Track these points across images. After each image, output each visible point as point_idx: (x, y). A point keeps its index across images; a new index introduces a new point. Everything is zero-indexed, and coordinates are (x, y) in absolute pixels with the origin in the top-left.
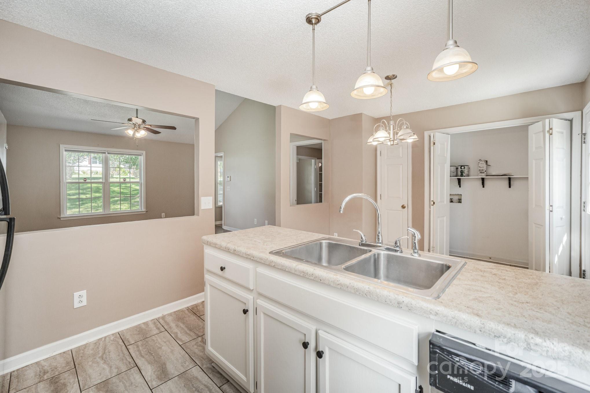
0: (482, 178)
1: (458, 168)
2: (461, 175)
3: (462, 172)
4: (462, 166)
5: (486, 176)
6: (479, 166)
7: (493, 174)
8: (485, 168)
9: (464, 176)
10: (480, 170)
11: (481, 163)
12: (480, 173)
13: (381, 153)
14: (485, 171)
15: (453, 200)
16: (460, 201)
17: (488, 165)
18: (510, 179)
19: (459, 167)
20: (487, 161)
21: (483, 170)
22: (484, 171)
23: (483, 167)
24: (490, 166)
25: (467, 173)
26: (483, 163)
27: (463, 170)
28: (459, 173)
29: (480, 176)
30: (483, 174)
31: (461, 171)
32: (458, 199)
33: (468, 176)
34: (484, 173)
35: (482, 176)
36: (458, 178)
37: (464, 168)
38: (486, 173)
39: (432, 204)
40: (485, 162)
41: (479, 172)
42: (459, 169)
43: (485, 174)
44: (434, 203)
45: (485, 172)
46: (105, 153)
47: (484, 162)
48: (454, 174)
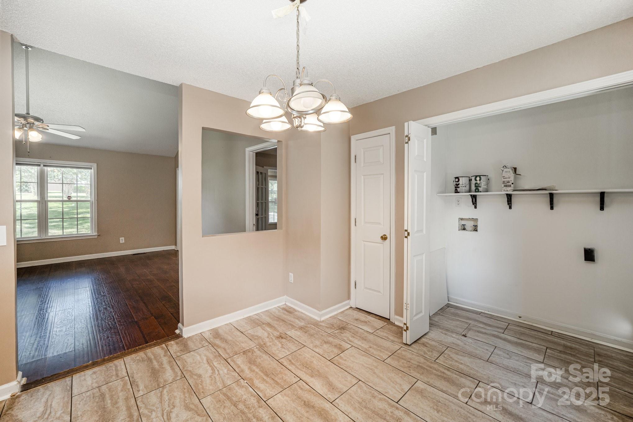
0: (507, 194)
1: (471, 180)
2: (476, 190)
3: (477, 187)
4: (476, 176)
5: (514, 190)
6: (503, 175)
7: (526, 188)
8: (512, 179)
9: (481, 192)
10: (504, 182)
11: (507, 172)
12: (505, 186)
13: (356, 158)
14: (512, 184)
15: (466, 227)
16: (475, 229)
17: (517, 174)
18: (551, 196)
19: (473, 178)
20: (515, 169)
21: (508, 182)
22: (510, 184)
23: (509, 178)
24: (520, 175)
25: (485, 187)
26: (509, 172)
27: (478, 182)
28: (473, 188)
29: (504, 190)
30: (509, 189)
31: (476, 183)
32: (474, 226)
33: (487, 191)
34: (510, 186)
35: (507, 191)
36: (471, 195)
37: (480, 180)
38: (514, 187)
39: (406, 235)
40: (512, 170)
41: (503, 185)
42: (473, 182)
43: (512, 188)
44: (408, 234)
45: (512, 186)
46: (39, 165)
47: (510, 170)
48: (466, 188)
